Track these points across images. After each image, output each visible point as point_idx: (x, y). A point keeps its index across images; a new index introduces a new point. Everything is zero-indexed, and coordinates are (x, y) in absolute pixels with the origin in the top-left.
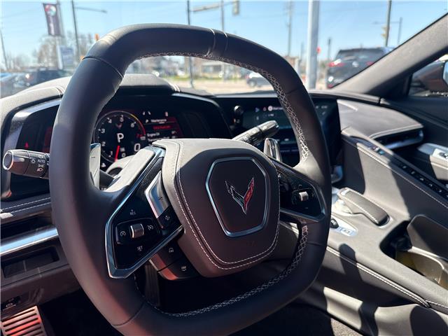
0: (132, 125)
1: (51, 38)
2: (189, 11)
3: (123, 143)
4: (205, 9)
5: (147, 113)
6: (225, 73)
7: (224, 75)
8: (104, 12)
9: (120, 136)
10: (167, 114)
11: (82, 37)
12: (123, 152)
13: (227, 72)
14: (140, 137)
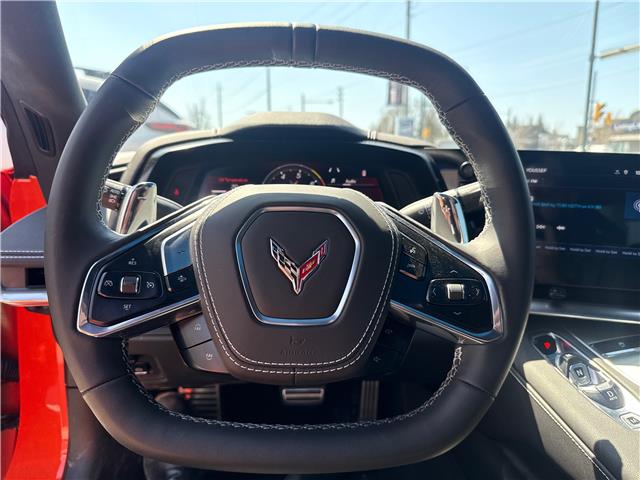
2: (592, 58)
4: (623, 51)
5: (334, 170)
10: (364, 173)
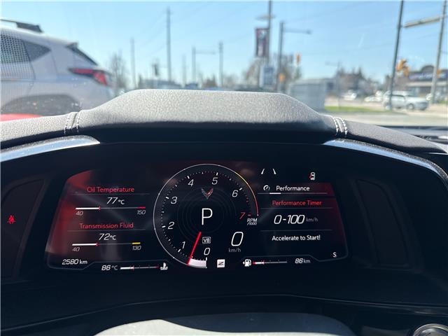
0: (235, 194)
1: (258, 59)
2: (400, 27)
3: (209, 228)
5: (269, 172)
6: (434, 95)
7: (433, 98)
8: (309, 32)
9: (207, 213)
11: (286, 58)
12: (207, 245)
13: (438, 94)
14: (246, 217)
